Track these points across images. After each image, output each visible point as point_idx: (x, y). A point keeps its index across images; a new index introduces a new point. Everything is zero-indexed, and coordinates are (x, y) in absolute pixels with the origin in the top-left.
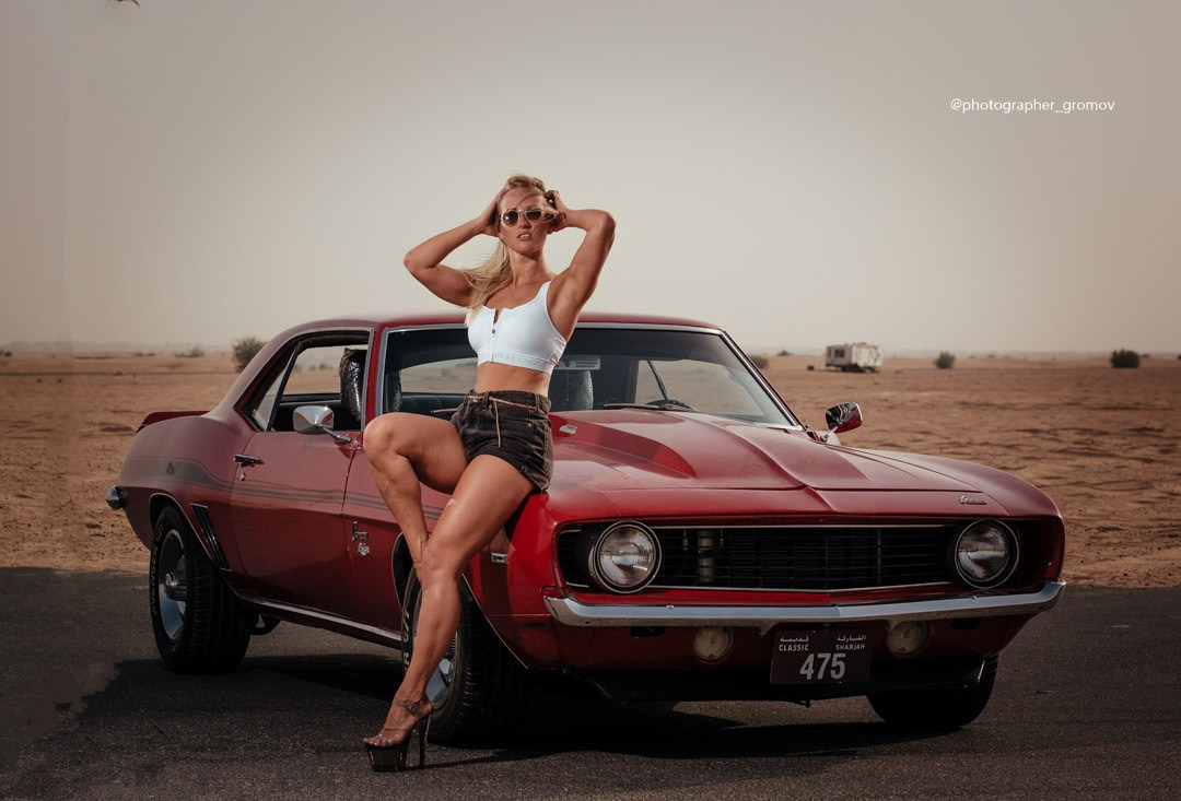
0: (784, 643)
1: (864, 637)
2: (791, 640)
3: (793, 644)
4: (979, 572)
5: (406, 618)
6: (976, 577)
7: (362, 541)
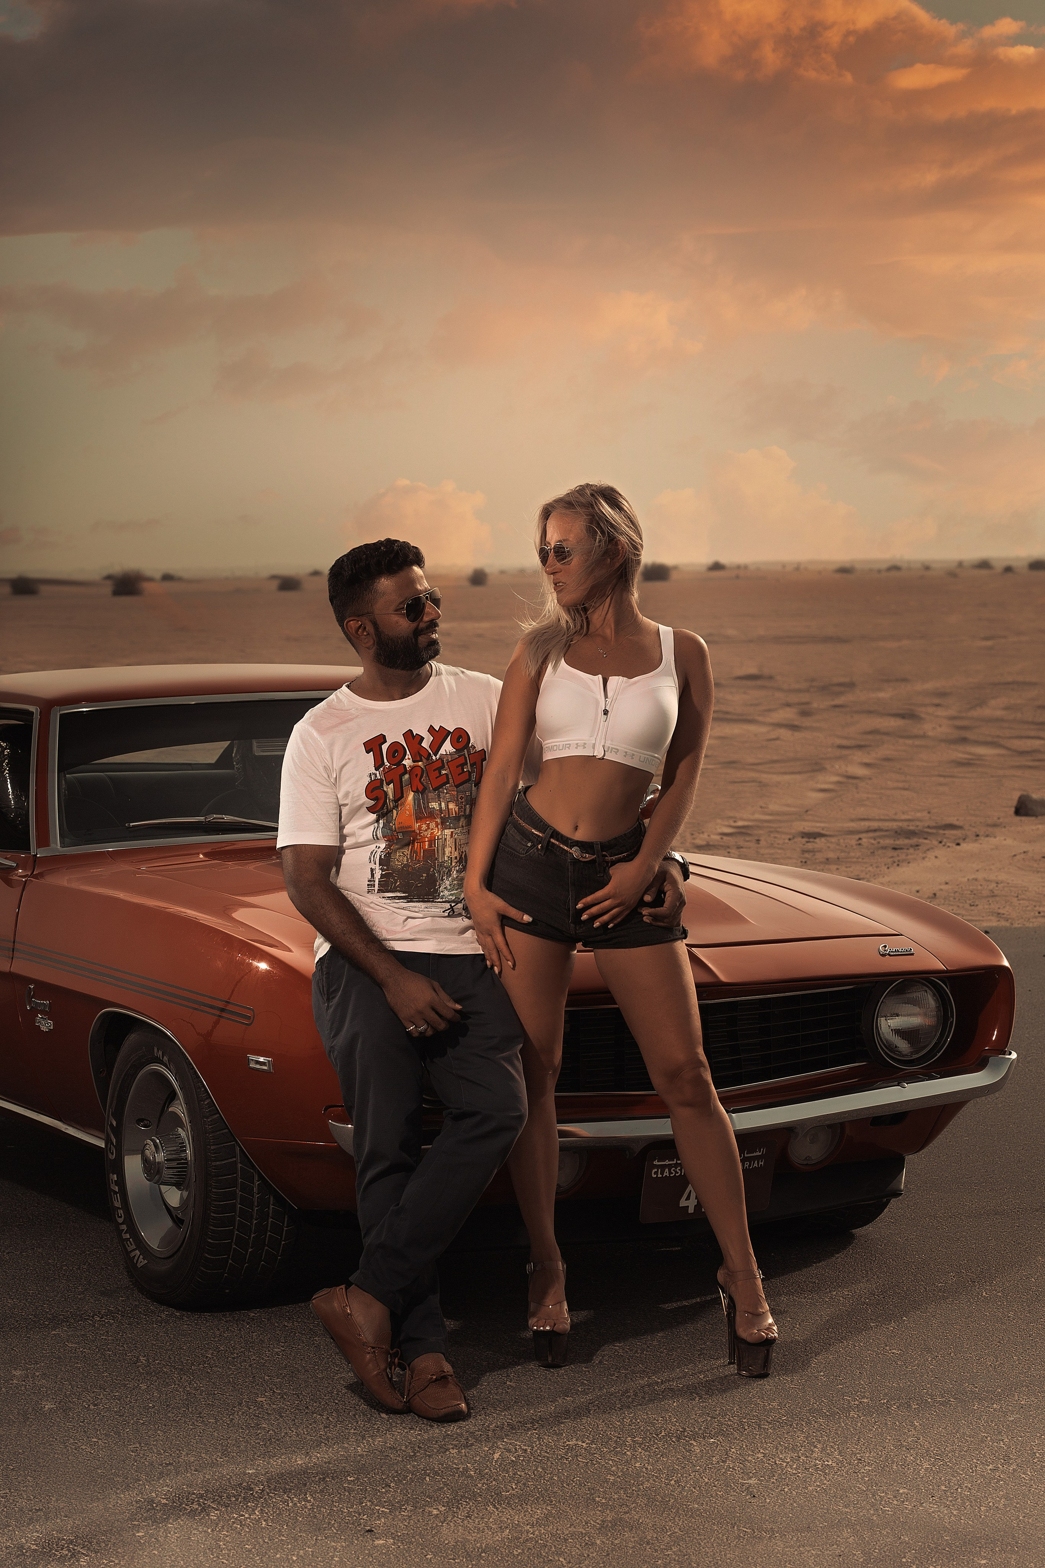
0: (658, 1167)
1: (763, 1151)
2: (667, 1162)
3: (669, 1167)
4: (903, 1045)
5: (112, 1124)
6: (900, 1053)
7: (42, 1012)
